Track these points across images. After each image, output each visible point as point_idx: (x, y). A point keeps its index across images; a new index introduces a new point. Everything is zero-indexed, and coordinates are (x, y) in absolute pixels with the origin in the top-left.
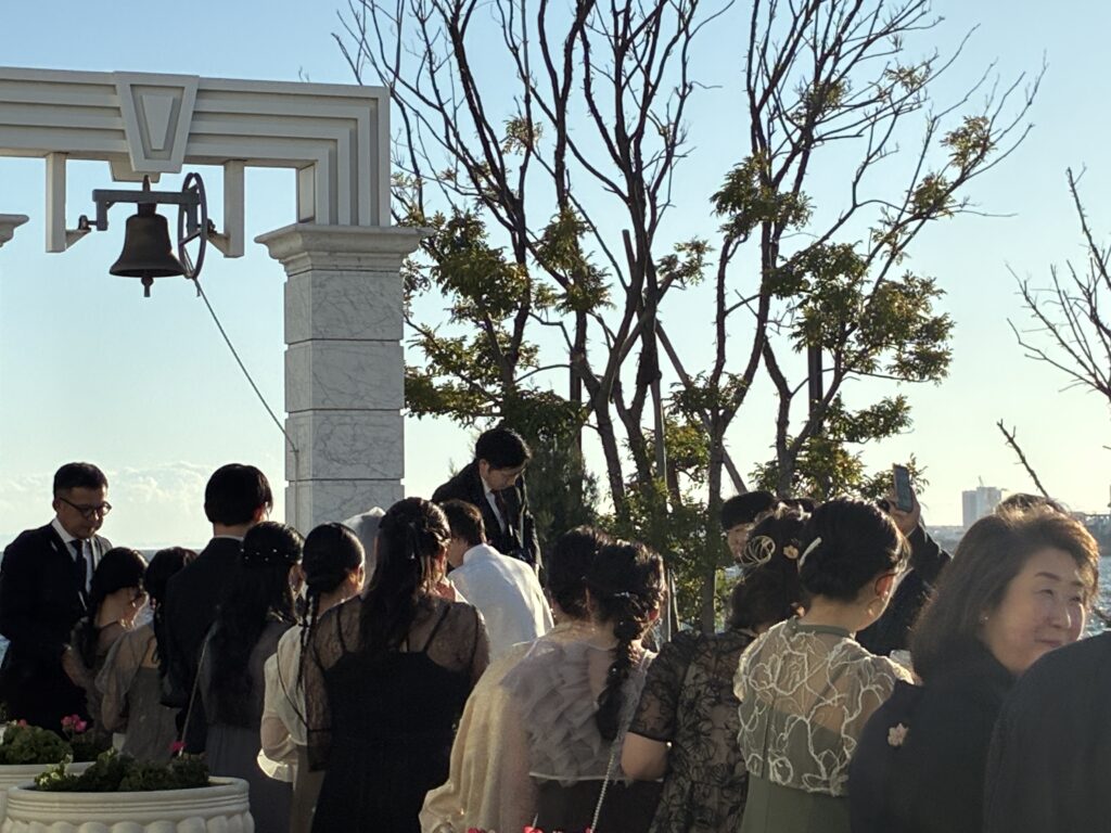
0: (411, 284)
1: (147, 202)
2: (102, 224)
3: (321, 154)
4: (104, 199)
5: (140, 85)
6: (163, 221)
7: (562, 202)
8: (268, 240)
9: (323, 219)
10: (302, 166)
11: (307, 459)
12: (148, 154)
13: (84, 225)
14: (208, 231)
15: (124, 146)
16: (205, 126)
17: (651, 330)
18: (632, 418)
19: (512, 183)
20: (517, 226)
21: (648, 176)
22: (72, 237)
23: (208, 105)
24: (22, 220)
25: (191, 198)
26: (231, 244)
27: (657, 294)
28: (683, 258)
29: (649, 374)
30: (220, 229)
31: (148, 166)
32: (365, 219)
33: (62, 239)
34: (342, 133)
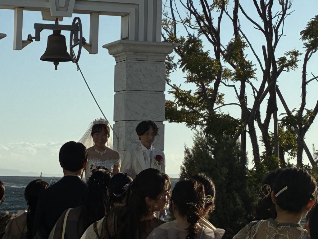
0: (170, 67)
1: (57, 29)
2: (38, 38)
3: (132, 10)
4: (39, 28)
6: (63, 38)
7: (236, 33)
9: (132, 38)
10: (124, 15)
11: (122, 142)
12: (58, 9)
13: (30, 38)
14: (82, 42)
15: (48, 5)
17: (274, 89)
18: (264, 127)
19: (215, 24)
20: (216, 43)
21: (274, 22)
22: (25, 44)
24: (4, 36)
25: (76, 28)
26: (92, 48)
27: (276, 74)
28: (289, 58)
29: (272, 109)
30: (88, 42)
31: (58, 14)
32: (150, 38)
33: (20, 44)
34: (141, 1)
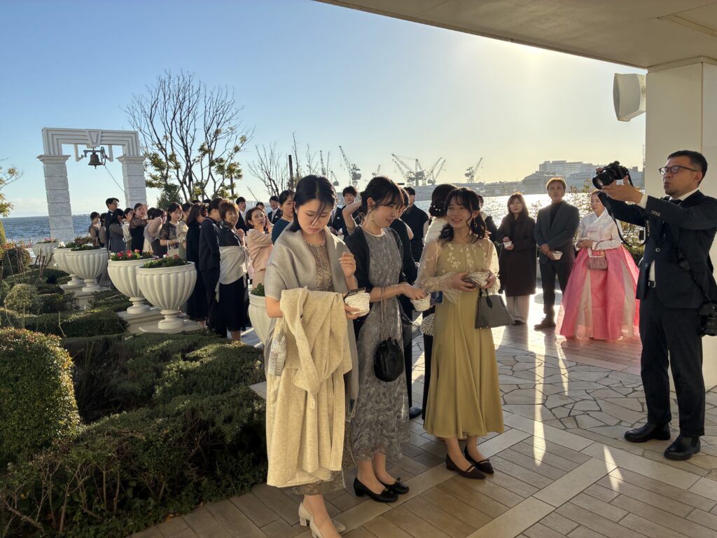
1: (94, 152)
2: (86, 156)
3: (126, 143)
4: (86, 152)
5: (90, 131)
6: (97, 156)
9: (127, 155)
10: (123, 145)
11: (129, 196)
12: (93, 143)
13: (82, 156)
14: (106, 157)
15: (89, 142)
16: (103, 138)
23: (104, 135)
24: (70, 156)
25: (102, 151)
26: (111, 159)
31: (94, 146)
34: (130, 139)
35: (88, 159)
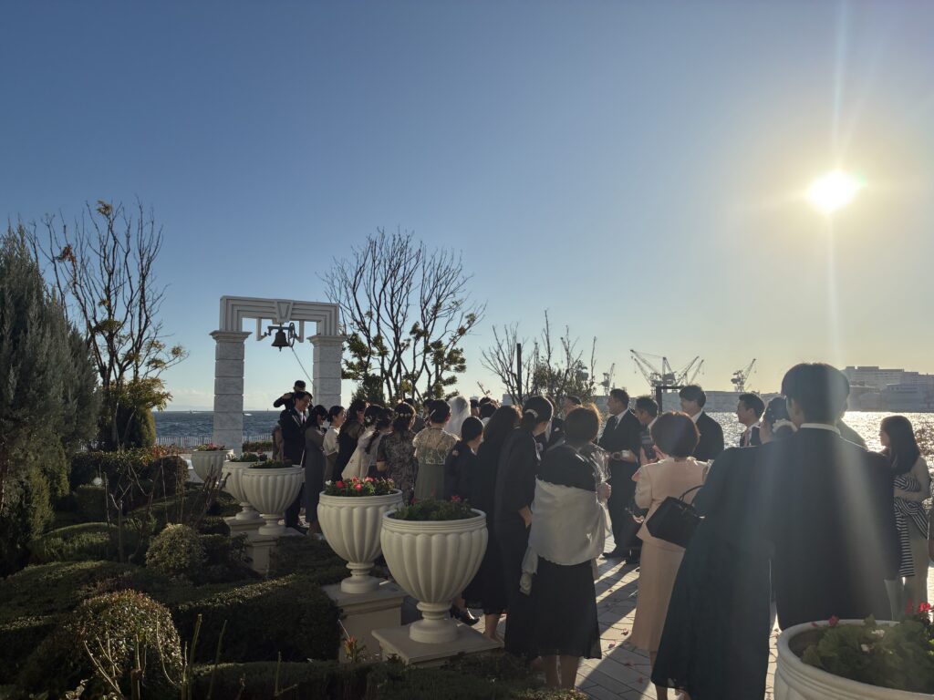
1: (281, 329)
2: (270, 334)
3: (322, 318)
4: (271, 328)
5: (280, 302)
6: (284, 334)
8: (309, 338)
9: (323, 334)
10: (318, 321)
11: (318, 390)
12: (281, 318)
13: (266, 334)
14: (295, 336)
15: (276, 316)
16: (295, 312)
17: (399, 360)
18: (395, 380)
19: (367, 326)
20: (368, 337)
21: (399, 325)
22: (263, 337)
23: (296, 307)
24: (250, 333)
25: (291, 328)
26: (301, 339)
27: (401, 352)
28: (406, 343)
29: (399, 370)
30: (298, 336)
31: (281, 321)
32: (333, 334)
33: (260, 338)
35: (272, 338)
